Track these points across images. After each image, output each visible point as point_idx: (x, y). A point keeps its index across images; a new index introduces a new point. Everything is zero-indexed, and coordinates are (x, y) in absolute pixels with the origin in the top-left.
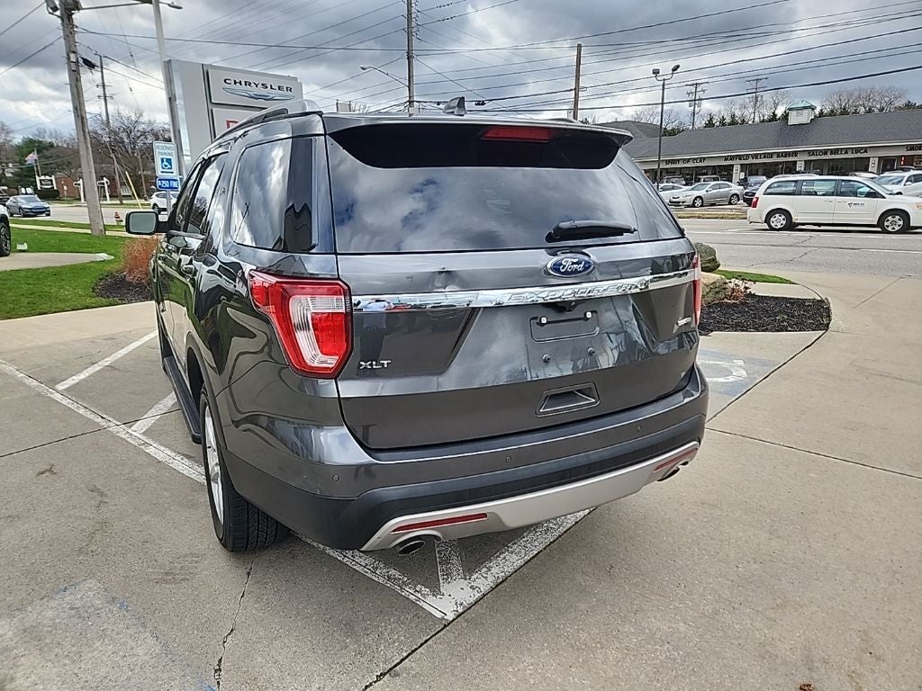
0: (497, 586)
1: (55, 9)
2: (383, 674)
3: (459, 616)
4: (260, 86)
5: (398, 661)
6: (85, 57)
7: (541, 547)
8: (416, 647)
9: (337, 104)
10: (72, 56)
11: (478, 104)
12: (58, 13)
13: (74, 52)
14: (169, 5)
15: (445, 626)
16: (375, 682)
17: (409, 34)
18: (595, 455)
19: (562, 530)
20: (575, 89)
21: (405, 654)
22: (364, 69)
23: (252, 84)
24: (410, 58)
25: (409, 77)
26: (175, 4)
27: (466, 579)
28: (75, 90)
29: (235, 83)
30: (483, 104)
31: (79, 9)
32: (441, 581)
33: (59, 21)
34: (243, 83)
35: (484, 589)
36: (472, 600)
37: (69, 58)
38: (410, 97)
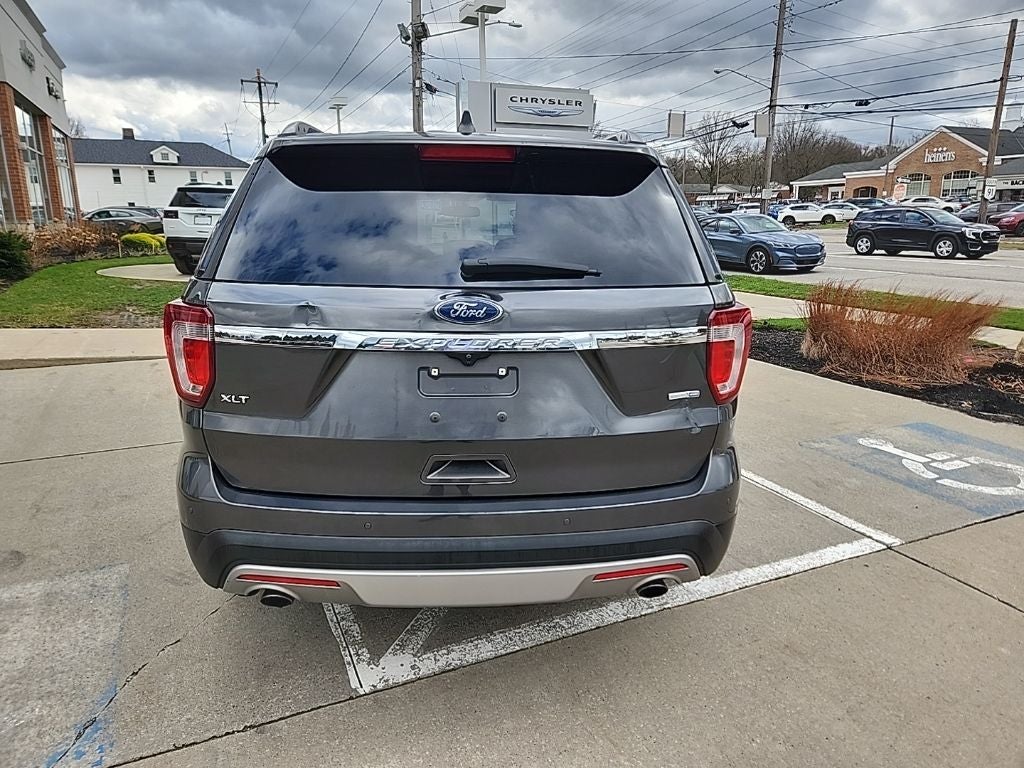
0: (443, 672)
1: (407, 38)
2: (251, 727)
3: (374, 692)
4: (547, 102)
5: (276, 718)
6: (428, 82)
7: (530, 644)
8: (304, 710)
9: (670, 115)
10: (417, 82)
11: (860, 104)
12: (410, 42)
13: (419, 78)
14: (510, 24)
15: (351, 698)
16: (238, 732)
17: (780, 26)
18: (489, 542)
19: (574, 631)
20: (1002, 79)
21: (288, 714)
22: (718, 72)
23: (539, 101)
24: (777, 55)
25: (773, 78)
26: (516, 23)
27: (414, 656)
28: (416, 114)
29: (521, 100)
30: (867, 103)
31: (427, 37)
32: (390, 650)
33: (410, 49)
34: (530, 100)
35: (424, 671)
36: (402, 680)
37: (414, 84)
38: (771, 101)
